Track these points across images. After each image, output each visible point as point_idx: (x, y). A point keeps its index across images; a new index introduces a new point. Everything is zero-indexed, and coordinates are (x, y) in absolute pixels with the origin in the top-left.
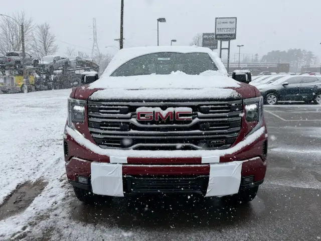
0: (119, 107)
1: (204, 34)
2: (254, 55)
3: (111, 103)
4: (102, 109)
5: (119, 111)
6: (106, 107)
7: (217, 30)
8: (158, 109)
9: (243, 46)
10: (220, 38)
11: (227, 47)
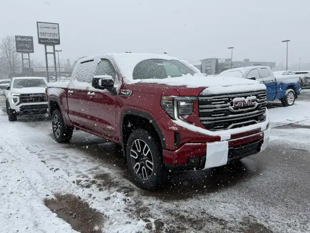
0: (224, 99)
1: (16, 37)
2: (66, 60)
3: (219, 97)
4: (214, 101)
5: (224, 102)
6: (217, 100)
7: (40, 35)
8: (243, 98)
9: (61, 51)
10: (45, 43)
11: (53, 52)
